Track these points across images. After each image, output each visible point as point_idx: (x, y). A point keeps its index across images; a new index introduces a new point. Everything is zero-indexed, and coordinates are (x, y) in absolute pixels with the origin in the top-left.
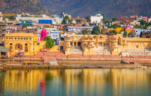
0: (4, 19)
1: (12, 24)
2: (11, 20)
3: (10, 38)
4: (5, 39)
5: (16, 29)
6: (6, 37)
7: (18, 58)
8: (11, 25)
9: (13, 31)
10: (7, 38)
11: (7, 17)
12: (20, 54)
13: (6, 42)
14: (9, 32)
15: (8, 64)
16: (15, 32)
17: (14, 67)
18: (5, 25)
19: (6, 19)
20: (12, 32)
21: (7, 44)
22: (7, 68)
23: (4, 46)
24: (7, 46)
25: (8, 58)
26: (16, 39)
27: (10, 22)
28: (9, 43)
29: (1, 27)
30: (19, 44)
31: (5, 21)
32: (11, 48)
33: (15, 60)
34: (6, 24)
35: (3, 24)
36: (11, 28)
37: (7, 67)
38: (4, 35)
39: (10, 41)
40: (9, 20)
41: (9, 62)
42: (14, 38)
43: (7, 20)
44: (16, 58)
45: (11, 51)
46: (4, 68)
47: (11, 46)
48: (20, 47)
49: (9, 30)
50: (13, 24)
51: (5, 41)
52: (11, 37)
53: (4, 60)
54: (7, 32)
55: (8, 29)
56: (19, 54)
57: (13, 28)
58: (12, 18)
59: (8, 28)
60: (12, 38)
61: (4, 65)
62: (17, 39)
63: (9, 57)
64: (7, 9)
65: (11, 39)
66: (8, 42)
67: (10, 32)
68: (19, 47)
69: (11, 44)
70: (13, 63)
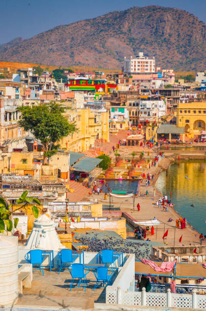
0: (176, 81)
1: (189, 87)
2: (187, 82)
3: (185, 112)
4: (178, 113)
5: (195, 97)
6: (179, 110)
7: (199, 144)
8: (188, 89)
9: (191, 99)
10: (181, 112)
11: (181, 78)
12: (202, 137)
13: (180, 118)
14: (184, 102)
15: (183, 153)
16: (193, 101)
17: (193, 158)
18: (179, 91)
19: (179, 80)
20: (189, 102)
21: (180, 120)
22: (181, 159)
23: (176, 125)
24: (181, 124)
25: (182, 144)
26: (195, 112)
27: (186, 85)
28: (185, 119)
29: (172, 93)
30: (200, 120)
31: (178, 84)
32: (187, 127)
33: (194, 147)
34: (180, 89)
35: (175, 89)
36: (188, 94)
37: (180, 157)
38: (176, 106)
39: (187, 116)
40: (185, 82)
41: (184, 150)
42: (192, 111)
43: (182, 81)
44: (195, 144)
45: (187, 132)
46: (176, 160)
47: (187, 125)
48: (202, 126)
49: (185, 99)
50: (192, 88)
51: (178, 115)
52: (187, 110)
53: (177, 146)
54: (181, 101)
55: (183, 97)
56: (200, 137)
57: (191, 95)
58: (190, 79)
59: (183, 94)
60: (189, 112)
61: (177, 154)
62: (197, 113)
63: (184, 141)
64: (181, 64)
65: (187, 112)
66: (183, 118)
67: (186, 102)
68: (200, 126)
69: (187, 121)
70: (190, 152)
